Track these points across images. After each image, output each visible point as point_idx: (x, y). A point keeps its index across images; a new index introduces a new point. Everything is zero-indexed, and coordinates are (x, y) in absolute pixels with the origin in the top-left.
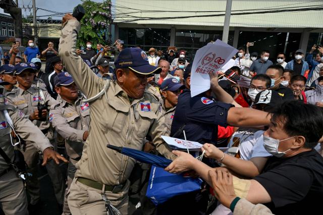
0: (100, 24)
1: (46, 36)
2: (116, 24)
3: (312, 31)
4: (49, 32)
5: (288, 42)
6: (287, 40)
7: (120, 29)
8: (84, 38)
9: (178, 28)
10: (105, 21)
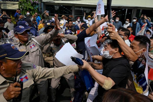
0: (35, 2)
1: (6, 8)
2: (44, 2)
3: (138, 9)
4: (7, 6)
5: (127, 13)
6: (126, 13)
7: (46, 5)
8: (27, 10)
9: (76, 6)
10: (38, 1)
